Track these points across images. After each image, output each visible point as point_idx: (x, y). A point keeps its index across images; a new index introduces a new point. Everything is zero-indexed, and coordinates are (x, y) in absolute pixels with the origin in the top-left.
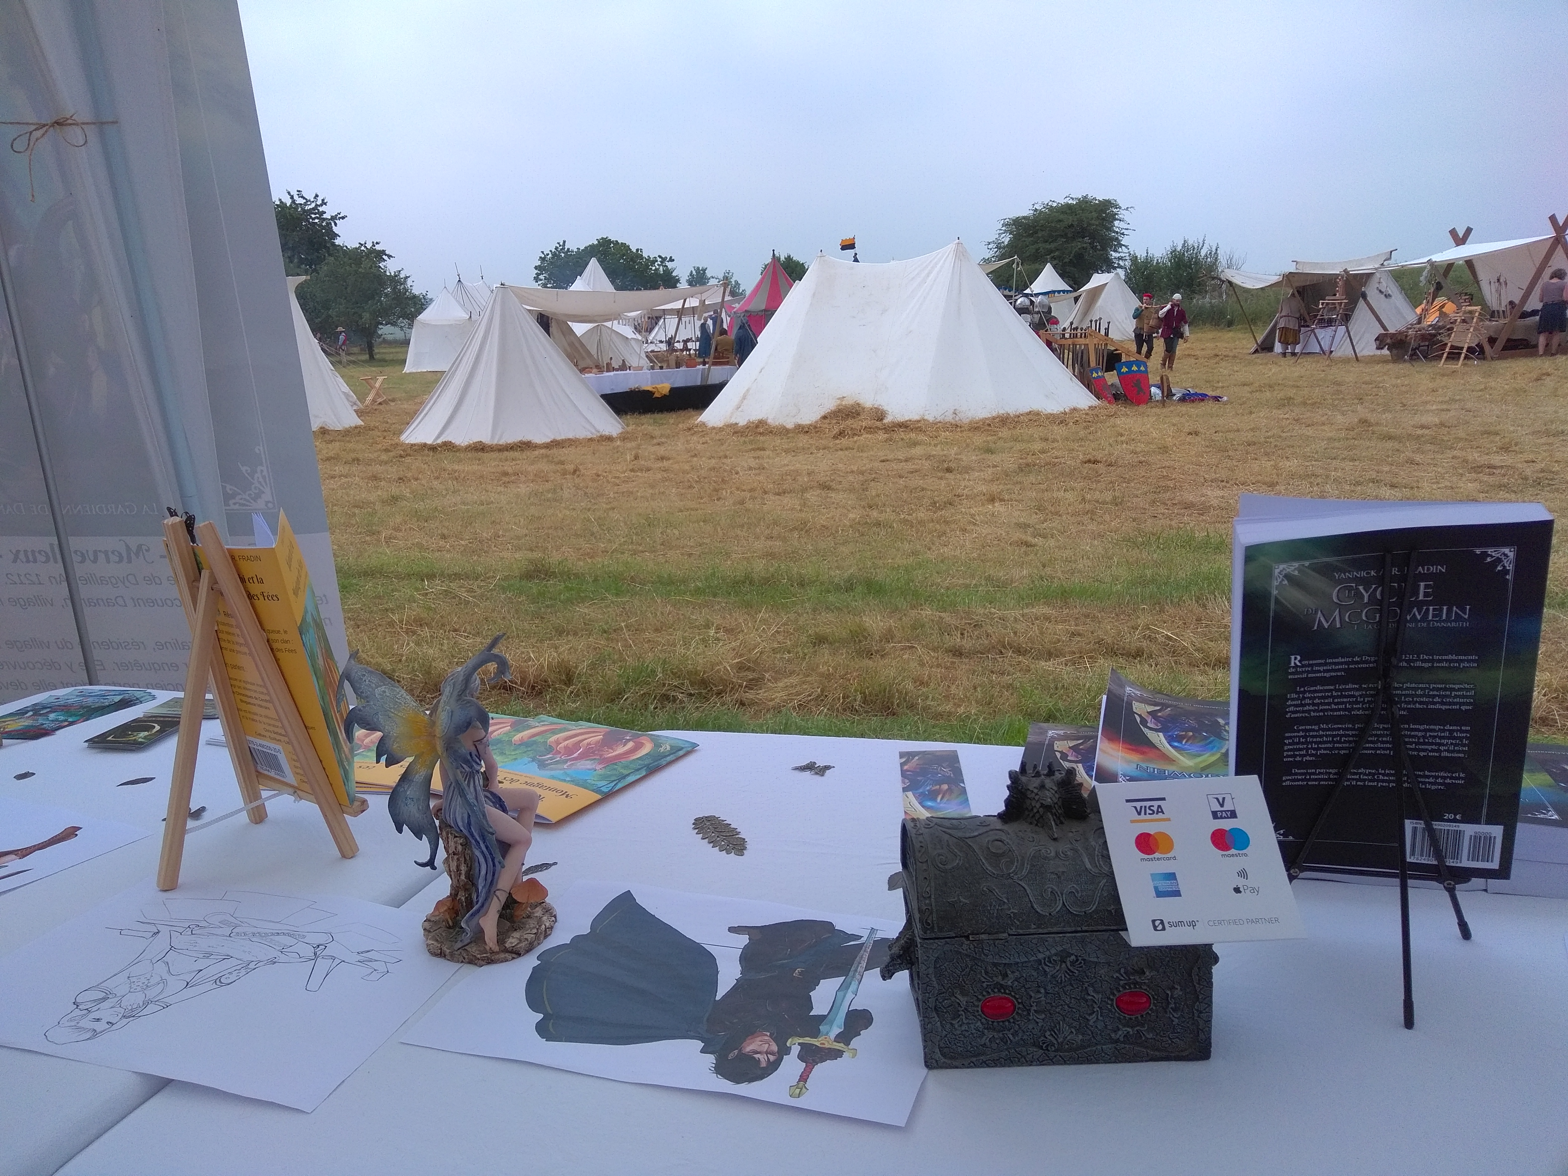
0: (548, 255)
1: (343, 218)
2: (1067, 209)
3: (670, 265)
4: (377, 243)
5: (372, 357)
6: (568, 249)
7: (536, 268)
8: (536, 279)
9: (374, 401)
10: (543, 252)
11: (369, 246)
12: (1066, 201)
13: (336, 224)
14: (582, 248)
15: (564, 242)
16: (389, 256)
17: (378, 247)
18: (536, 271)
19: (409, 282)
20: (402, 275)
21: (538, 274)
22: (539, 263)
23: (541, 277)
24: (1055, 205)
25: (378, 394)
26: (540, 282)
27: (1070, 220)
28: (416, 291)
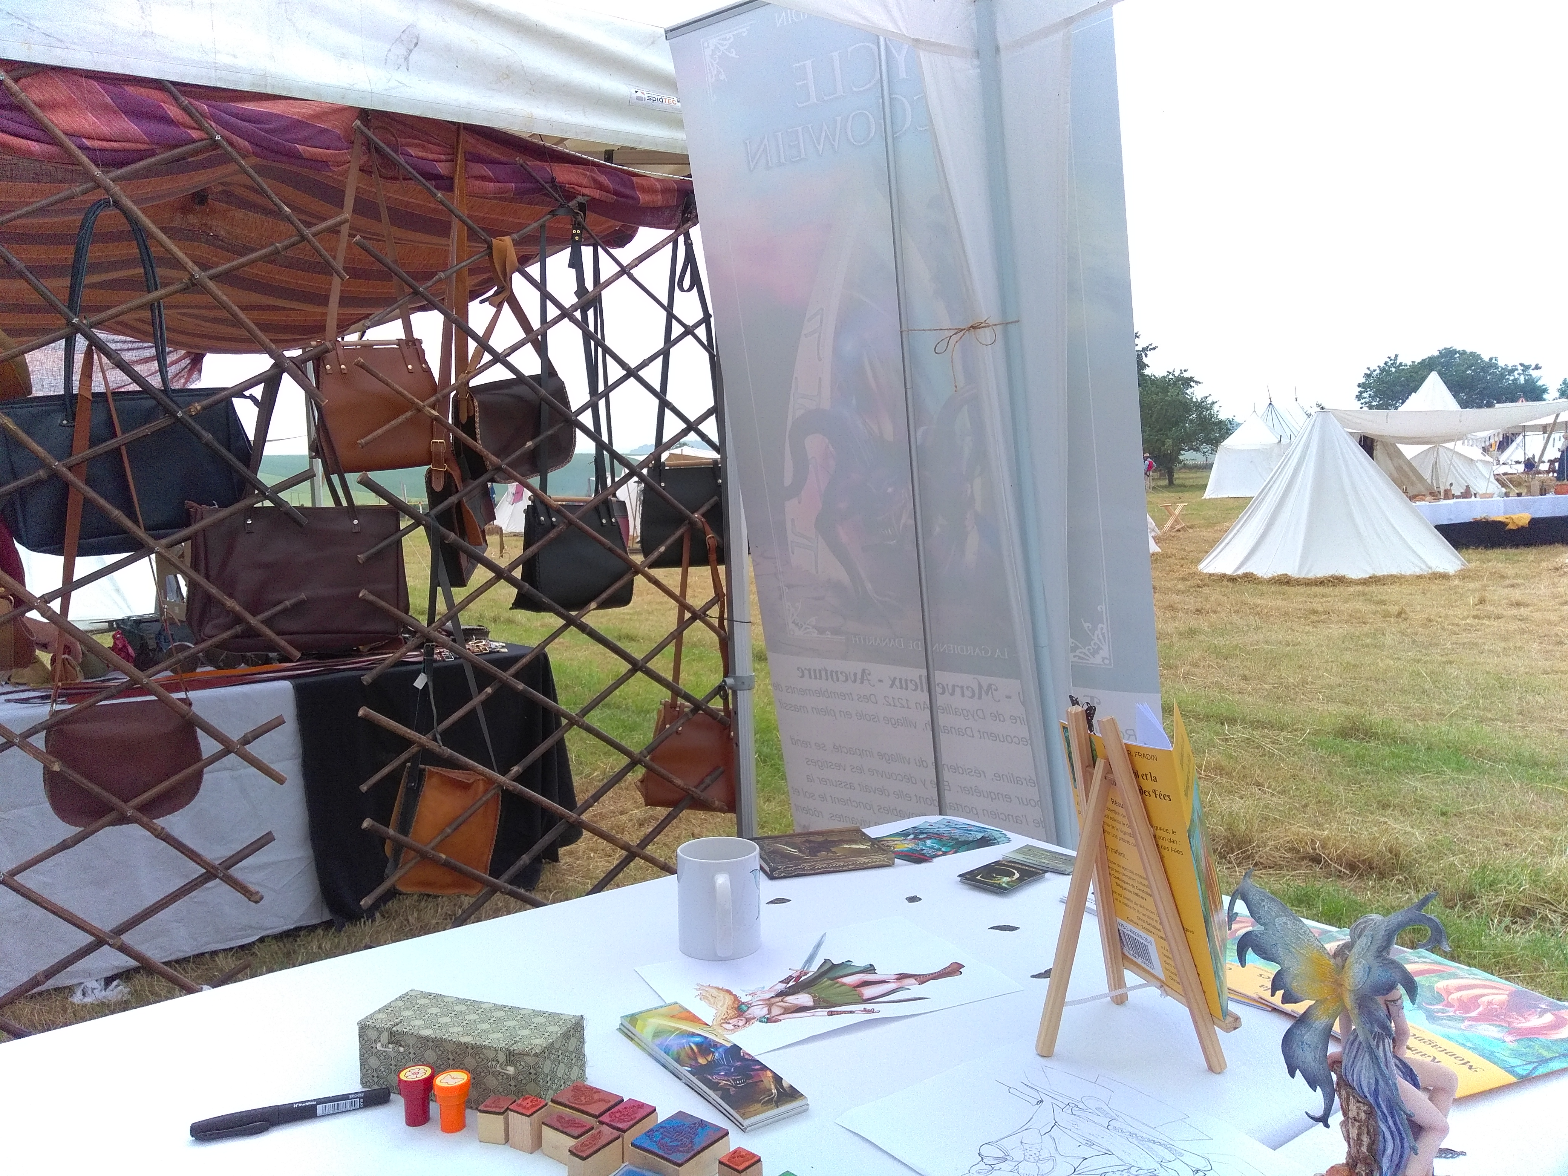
0: (1375, 371)
1: (1154, 349)
3: (1535, 374)
4: (1185, 371)
5: (1171, 482)
6: (1401, 363)
7: (1359, 386)
8: (1359, 397)
9: (1172, 527)
10: (1368, 368)
11: (1177, 374)
13: (1146, 356)
14: (1418, 360)
15: (1397, 356)
16: (1197, 383)
17: (1186, 375)
18: (1360, 389)
19: (1216, 407)
20: (1209, 401)
21: (1361, 392)
22: (1363, 380)
23: (1365, 395)
25: (1176, 521)
26: (1363, 401)
28: (1222, 416)
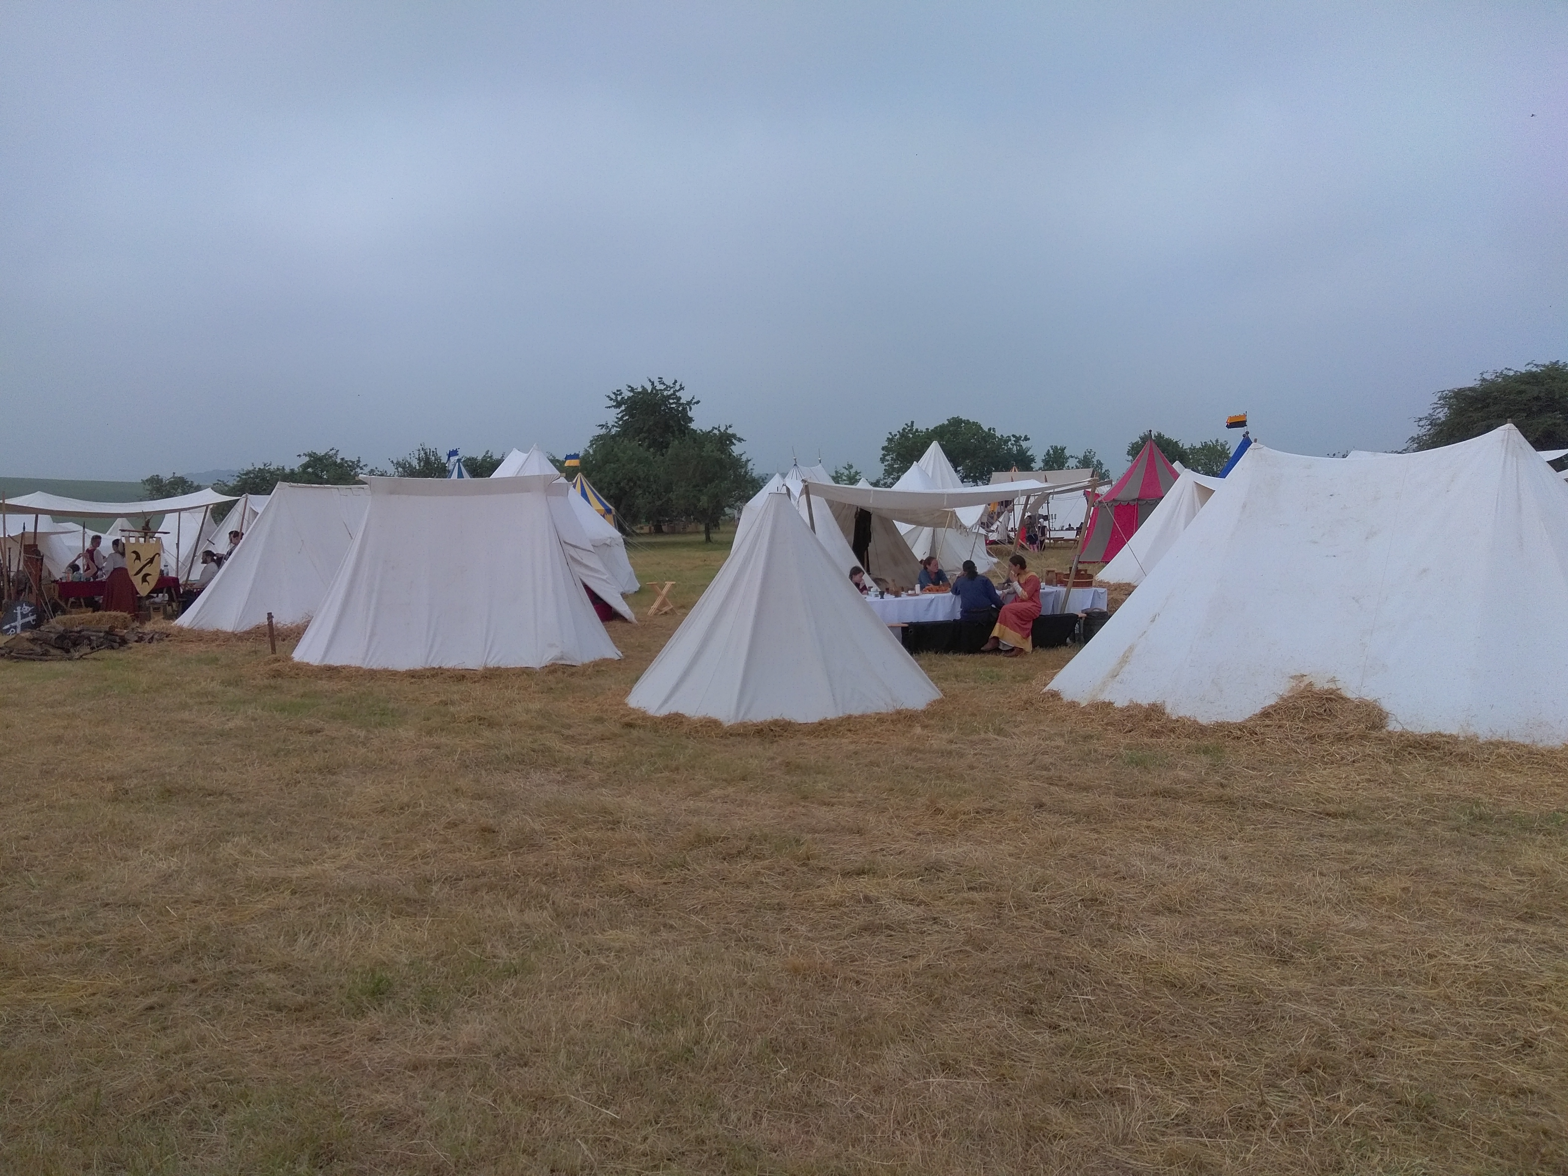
0: (896, 435)
1: (698, 402)
3: (1024, 444)
4: (729, 427)
6: (917, 430)
7: (883, 449)
8: (883, 460)
9: (659, 609)
10: (890, 433)
11: (722, 429)
12: (1529, 368)
13: (691, 409)
14: (931, 428)
15: (912, 423)
16: (739, 440)
17: (729, 431)
18: (883, 452)
19: (750, 466)
21: (884, 455)
22: (886, 444)
23: (888, 458)
25: (663, 604)
26: (886, 463)
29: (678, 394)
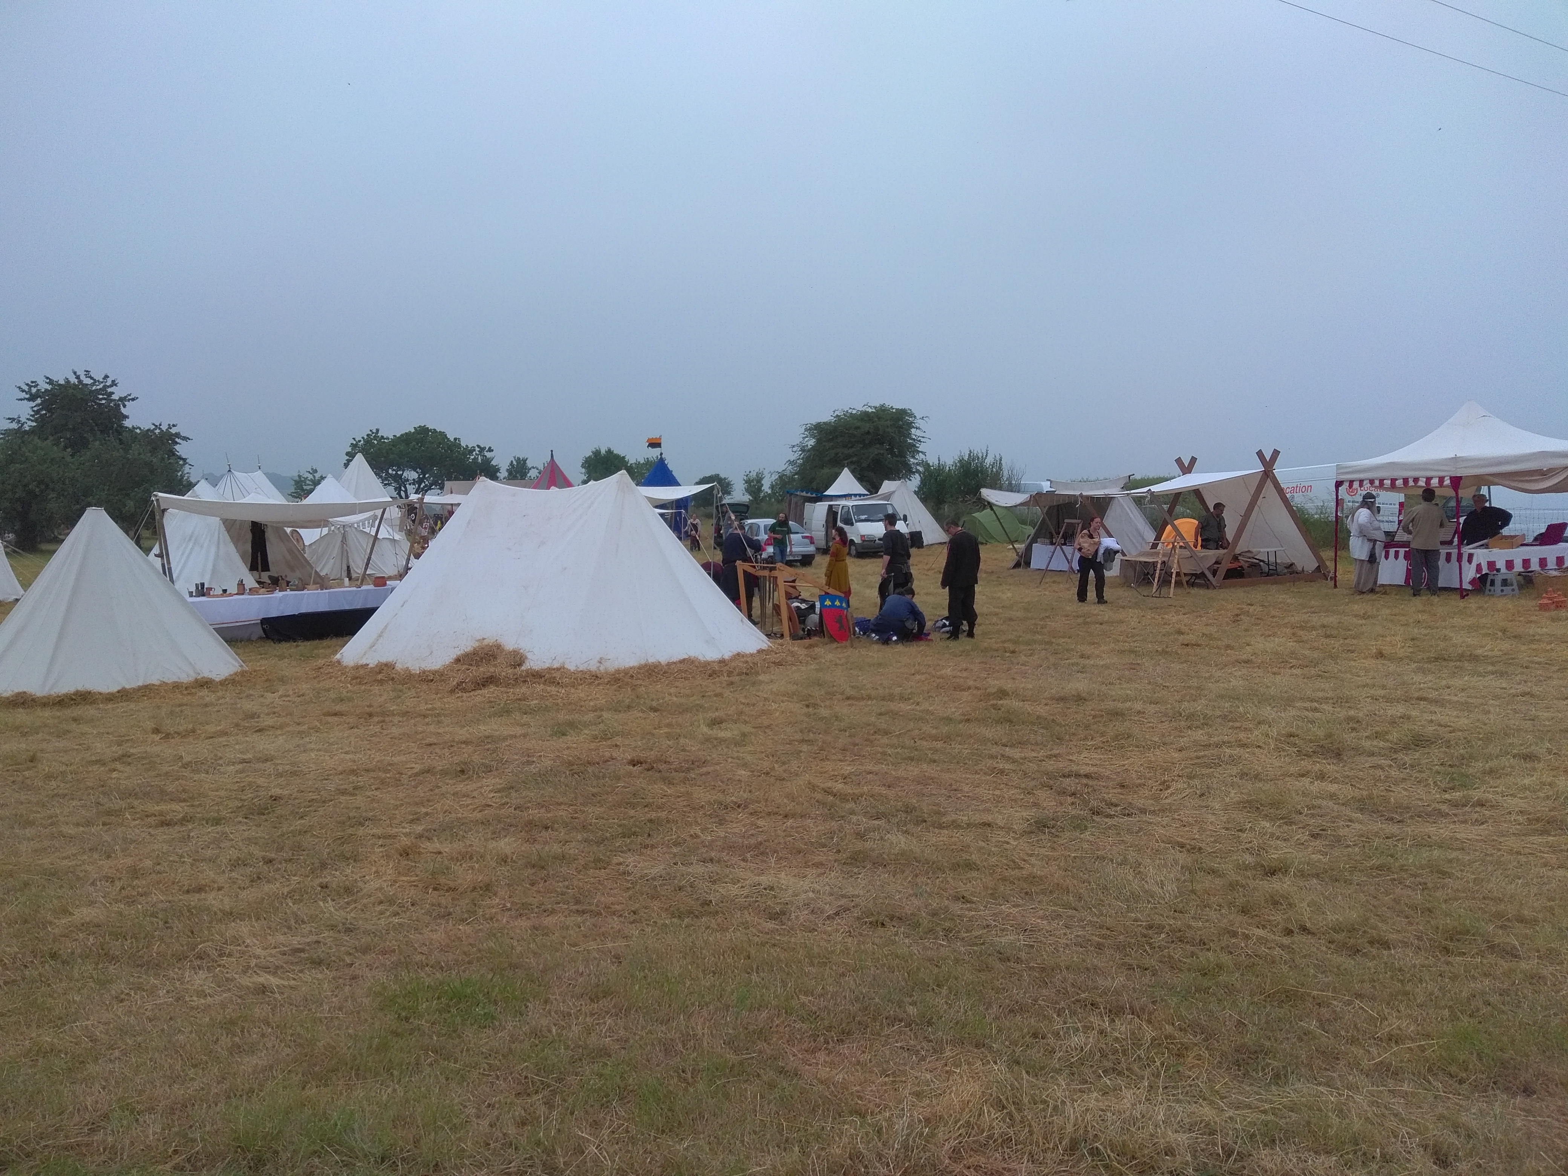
0: (360, 441)
1: (133, 399)
2: (865, 417)
3: (488, 455)
4: (174, 426)
6: (382, 436)
11: (163, 428)
12: (863, 409)
13: (125, 406)
14: (397, 436)
15: (378, 430)
16: (186, 439)
17: (173, 431)
22: (350, 450)
24: (854, 412)
27: (867, 427)
29: (109, 390)
